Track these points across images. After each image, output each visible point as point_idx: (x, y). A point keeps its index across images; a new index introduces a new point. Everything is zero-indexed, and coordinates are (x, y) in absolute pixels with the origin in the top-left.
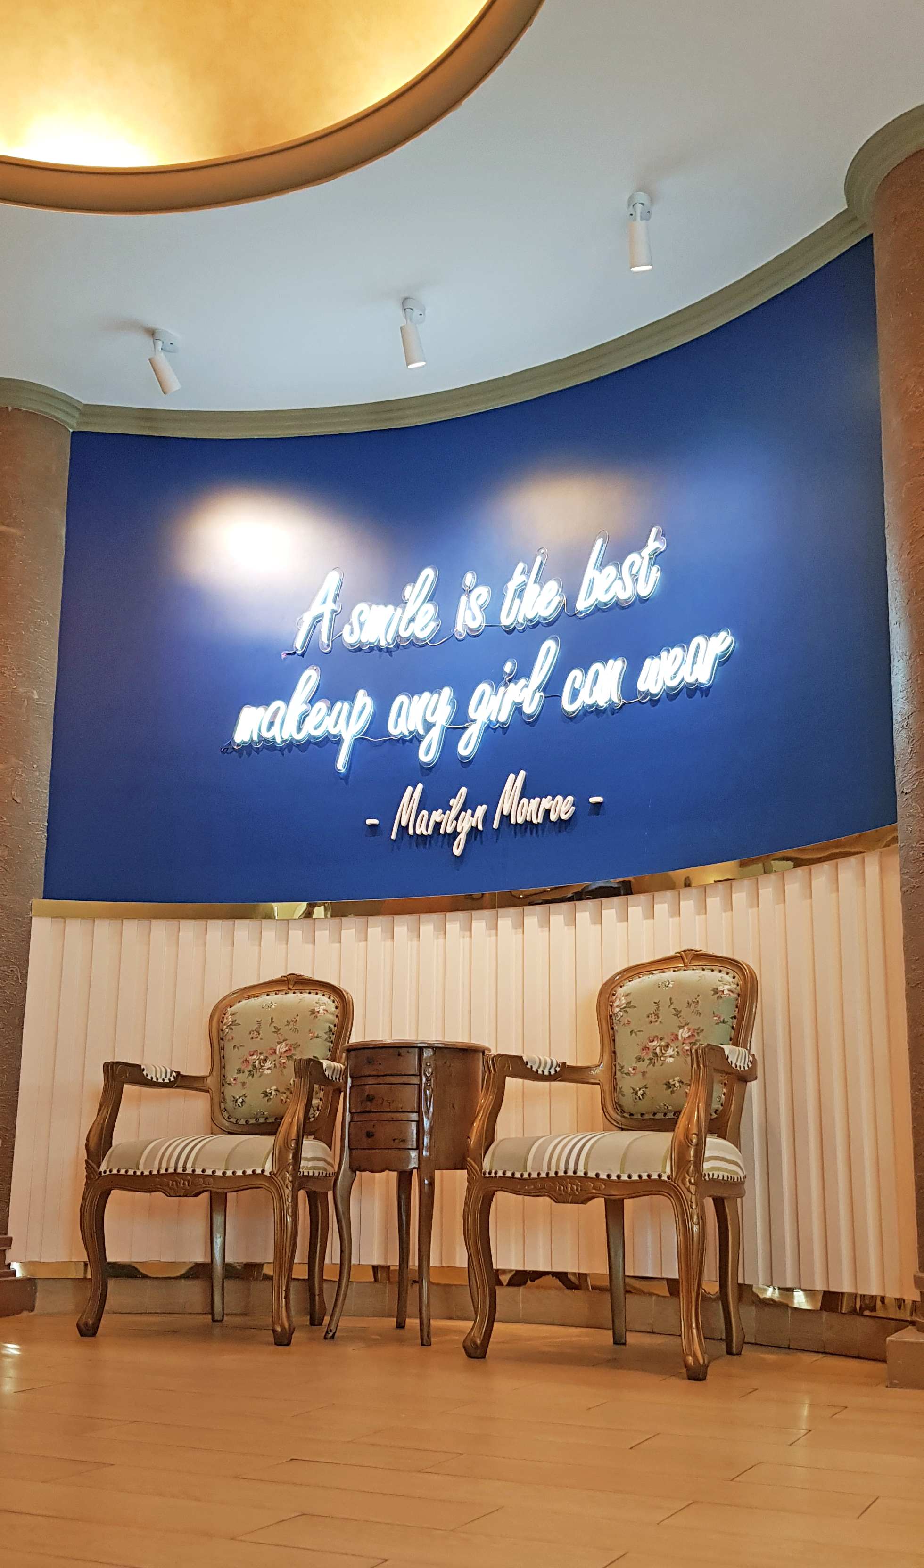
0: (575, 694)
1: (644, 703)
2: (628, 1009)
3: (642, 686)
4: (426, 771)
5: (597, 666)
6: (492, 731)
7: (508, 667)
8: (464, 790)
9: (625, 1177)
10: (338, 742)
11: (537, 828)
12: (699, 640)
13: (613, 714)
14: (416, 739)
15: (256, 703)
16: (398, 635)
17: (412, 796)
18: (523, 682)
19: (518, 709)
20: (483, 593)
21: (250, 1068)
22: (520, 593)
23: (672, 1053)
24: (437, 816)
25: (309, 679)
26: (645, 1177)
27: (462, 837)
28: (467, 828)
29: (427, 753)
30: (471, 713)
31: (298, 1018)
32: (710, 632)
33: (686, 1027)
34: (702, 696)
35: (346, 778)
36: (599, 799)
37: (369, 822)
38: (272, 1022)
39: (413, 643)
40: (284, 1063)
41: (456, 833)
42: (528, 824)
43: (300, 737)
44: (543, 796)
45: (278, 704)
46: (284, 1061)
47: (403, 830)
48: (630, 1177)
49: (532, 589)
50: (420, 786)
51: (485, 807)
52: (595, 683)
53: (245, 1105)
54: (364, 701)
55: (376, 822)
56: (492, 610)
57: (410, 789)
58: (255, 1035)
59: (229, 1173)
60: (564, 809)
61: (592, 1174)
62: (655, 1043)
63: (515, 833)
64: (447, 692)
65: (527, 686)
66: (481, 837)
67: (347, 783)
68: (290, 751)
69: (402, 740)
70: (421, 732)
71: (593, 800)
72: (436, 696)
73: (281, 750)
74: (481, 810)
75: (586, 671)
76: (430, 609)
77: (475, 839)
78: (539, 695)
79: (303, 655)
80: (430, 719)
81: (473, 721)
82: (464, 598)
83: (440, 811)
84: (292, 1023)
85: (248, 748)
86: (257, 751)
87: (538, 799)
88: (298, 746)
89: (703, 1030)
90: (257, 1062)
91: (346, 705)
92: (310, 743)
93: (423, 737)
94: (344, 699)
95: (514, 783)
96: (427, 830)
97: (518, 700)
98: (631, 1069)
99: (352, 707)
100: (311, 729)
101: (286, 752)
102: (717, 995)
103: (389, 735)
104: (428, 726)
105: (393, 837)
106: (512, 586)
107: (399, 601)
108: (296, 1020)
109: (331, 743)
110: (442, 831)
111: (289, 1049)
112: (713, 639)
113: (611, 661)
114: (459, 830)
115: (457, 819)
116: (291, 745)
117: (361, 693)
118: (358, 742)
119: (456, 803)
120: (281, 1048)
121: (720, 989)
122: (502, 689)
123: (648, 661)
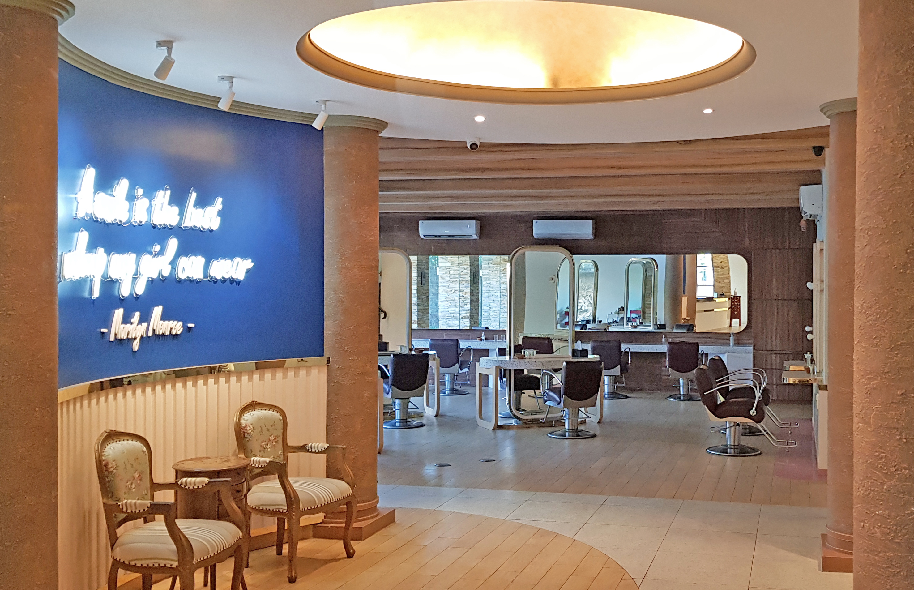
0: (183, 270)
1: (211, 281)
2: (254, 431)
3: (212, 273)
5: (193, 257)
8: (138, 313)
11: (168, 338)
12: (239, 259)
13: (198, 284)
17: (119, 313)
18: (163, 257)
19: (161, 272)
21: (128, 490)
23: (269, 447)
24: (128, 327)
27: (138, 341)
28: (139, 336)
32: (244, 256)
33: (273, 435)
36: (192, 325)
37: (102, 330)
38: (129, 461)
42: (164, 335)
44: (169, 319)
49: (166, 207)
51: (146, 323)
52: (192, 266)
55: (106, 331)
60: (178, 328)
62: (263, 443)
63: (159, 340)
64: (133, 255)
65: (165, 260)
66: (145, 342)
74: (145, 326)
75: (188, 258)
76: (126, 204)
78: (169, 267)
87: (167, 322)
89: (279, 436)
95: (158, 311)
96: (124, 335)
97: (161, 268)
102: (278, 423)
110: (129, 337)
111: (140, 475)
112: (245, 261)
113: (199, 257)
114: (136, 336)
115: (135, 330)
119: (135, 321)
120: (136, 475)
121: (281, 419)
122: (154, 260)
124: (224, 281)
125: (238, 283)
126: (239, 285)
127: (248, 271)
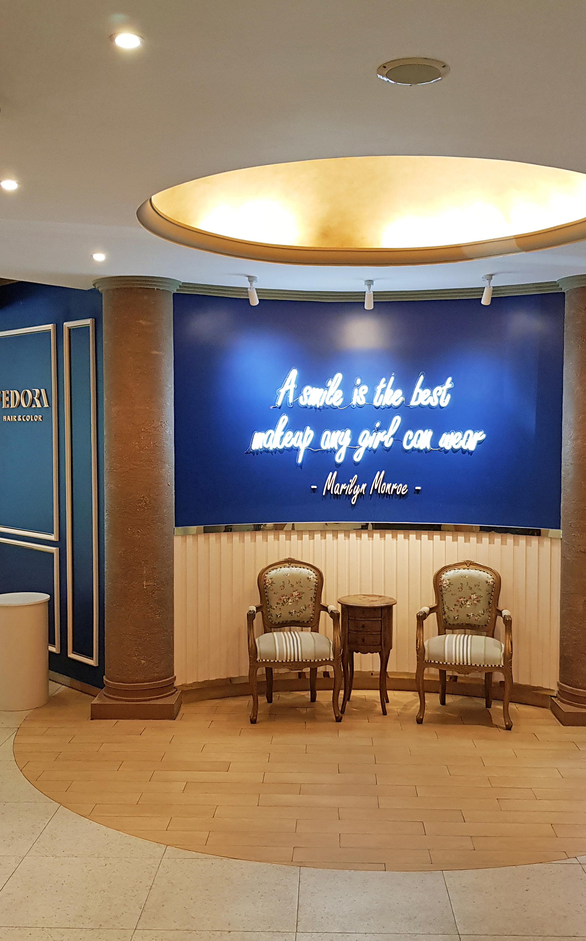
0: (409, 442)
1: (440, 451)
2: (450, 585)
3: (441, 444)
4: (338, 465)
5: (420, 432)
6: (369, 450)
7: (378, 425)
8: (356, 476)
9: (486, 666)
10: (297, 450)
11: (389, 496)
12: (469, 432)
13: (426, 453)
14: (333, 452)
15: (259, 431)
16: (325, 403)
17: (332, 477)
18: (385, 432)
19: (382, 443)
20: (365, 389)
21: (282, 602)
22: (383, 391)
23: (469, 604)
24: (343, 487)
25: (284, 420)
26: (493, 666)
27: (356, 496)
28: (358, 493)
29: (339, 458)
30: (360, 442)
31: (301, 581)
32: (475, 429)
33: (475, 594)
34: (469, 455)
35: (301, 466)
36: (419, 488)
37: (313, 487)
38: (290, 582)
39: (332, 408)
40: (297, 600)
41: (352, 495)
42: (386, 494)
43: (281, 447)
44: (393, 483)
45: (270, 431)
46: (297, 599)
47: (328, 491)
48: (488, 665)
49: (389, 391)
50: (336, 473)
51: (366, 484)
52: (418, 438)
53: (281, 618)
54: (309, 432)
55: (315, 487)
56: (370, 396)
57: (331, 473)
58: (282, 588)
59: (316, 661)
60: (403, 490)
61: (473, 665)
62: (462, 599)
63: (379, 497)
64: (349, 432)
65: (386, 434)
66: (363, 496)
67: (301, 469)
68: (275, 453)
69: (327, 451)
70: (336, 448)
71: (417, 488)
72: (343, 432)
73: (272, 452)
74: (364, 486)
75: (414, 432)
76: (340, 392)
77: (361, 498)
78: (392, 439)
79: (280, 408)
80: (341, 444)
81: (360, 447)
82: (356, 390)
83: (345, 484)
84: (298, 583)
85: (257, 452)
86: (261, 453)
87: (390, 484)
88: (279, 451)
89: (482, 597)
90: (285, 599)
91: (301, 433)
92: (285, 449)
93: (338, 450)
94: (300, 430)
95: (379, 476)
96: (339, 492)
97: (382, 440)
98: (452, 609)
99: (304, 435)
100: (286, 444)
101: (274, 453)
102: (488, 584)
103: (320, 448)
104: (340, 447)
105: (324, 494)
106: (379, 389)
107: (325, 387)
108: (301, 582)
109: (294, 450)
110: (346, 493)
111: (299, 594)
112: (476, 433)
113: (427, 431)
114: (354, 493)
115: (353, 488)
116: (276, 451)
117: (308, 428)
118: (307, 450)
119: (352, 481)
120: (295, 594)
121: (488, 581)
122: (375, 434)
123: (444, 435)
124: (453, 450)
125: (471, 453)
126: (471, 455)
127: (479, 443)
